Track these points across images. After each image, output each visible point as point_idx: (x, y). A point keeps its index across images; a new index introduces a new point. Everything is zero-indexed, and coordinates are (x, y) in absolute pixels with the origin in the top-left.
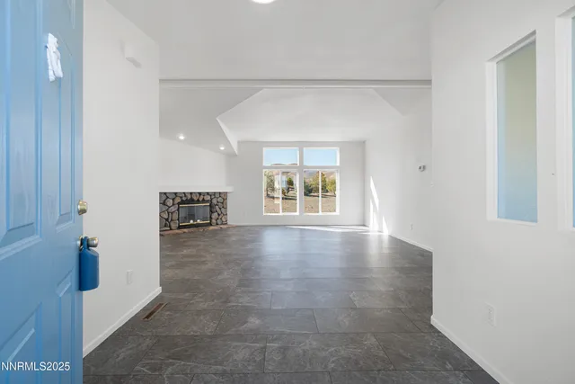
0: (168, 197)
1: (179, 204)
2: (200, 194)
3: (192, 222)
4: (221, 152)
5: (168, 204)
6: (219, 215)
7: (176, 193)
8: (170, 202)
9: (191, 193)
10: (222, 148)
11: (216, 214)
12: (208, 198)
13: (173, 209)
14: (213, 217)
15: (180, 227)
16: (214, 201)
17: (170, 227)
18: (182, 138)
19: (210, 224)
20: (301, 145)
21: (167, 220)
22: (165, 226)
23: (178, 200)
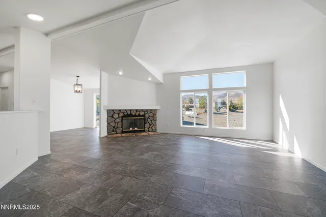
0: (115, 113)
1: (122, 117)
2: (137, 110)
3: (131, 129)
4: (149, 82)
5: (114, 117)
6: (150, 125)
7: (120, 110)
8: (116, 116)
9: (130, 110)
10: (150, 79)
11: (148, 124)
12: (142, 113)
13: (118, 120)
14: (146, 126)
15: (123, 132)
16: (147, 116)
17: (116, 132)
18: (121, 73)
19: (144, 131)
20: (210, 72)
21: (114, 127)
22: (113, 131)
23: (121, 115)
